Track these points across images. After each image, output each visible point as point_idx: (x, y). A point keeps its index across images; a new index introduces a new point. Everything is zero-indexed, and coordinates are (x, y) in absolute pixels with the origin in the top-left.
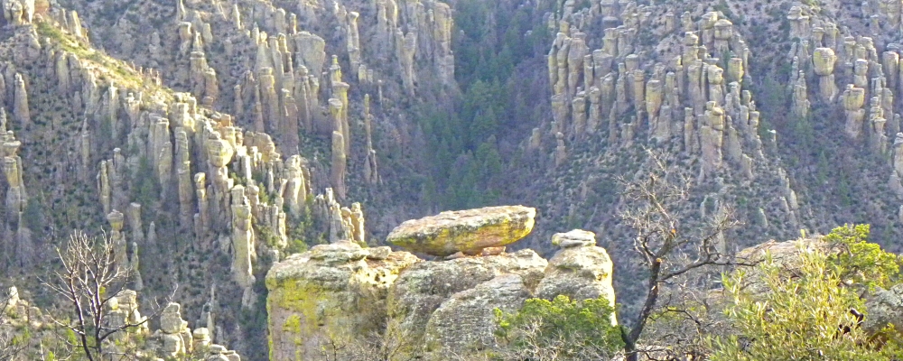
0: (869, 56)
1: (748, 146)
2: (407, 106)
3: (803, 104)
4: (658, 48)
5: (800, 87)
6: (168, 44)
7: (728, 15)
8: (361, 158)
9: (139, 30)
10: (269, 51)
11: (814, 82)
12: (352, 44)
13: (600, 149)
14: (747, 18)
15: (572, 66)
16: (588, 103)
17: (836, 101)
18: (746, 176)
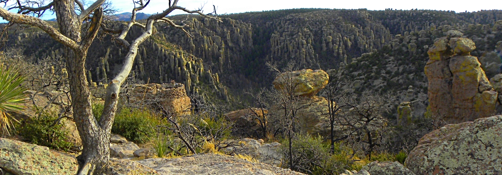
0: (340, 38)
1: (311, 58)
2: (240, 51)
3: (325, 49)
4: (294, 37)
5: (324, 45)
6: (185, 40)
7: (309, 29)
8: (227, 63)
9: (179, 37)
10: (207, 40)
11: (327, 44)
12: (228, 38)
13: (281, 59)
14: (314, 30)
15: (276, 41)
16: (278, 49)
17: (332, 48)
18: (310, 65)
